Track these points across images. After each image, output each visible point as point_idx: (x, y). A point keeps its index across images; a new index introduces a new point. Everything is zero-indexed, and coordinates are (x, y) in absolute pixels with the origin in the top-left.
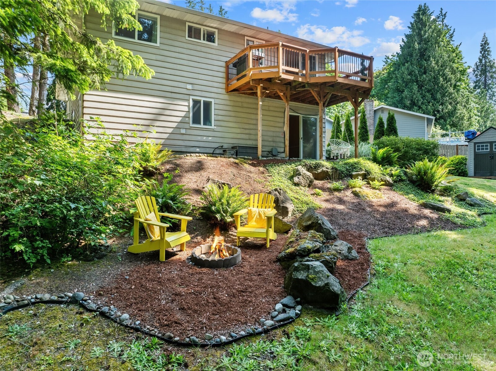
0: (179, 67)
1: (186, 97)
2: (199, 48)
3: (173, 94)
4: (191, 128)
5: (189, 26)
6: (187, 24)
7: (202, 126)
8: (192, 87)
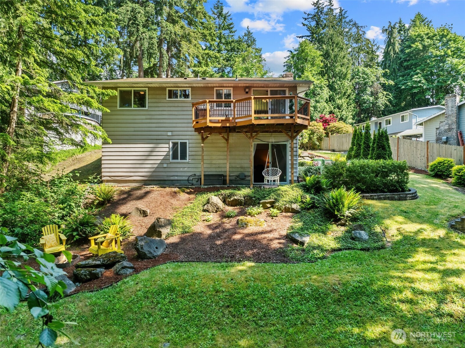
0: (162, 121)
1: (167, 141)
2: (176, 105)
3: (158, 140)
4: (171, 163)
5: (169, 90)
6: (167, 89)
7: (179, 161)
8: (172, 133)
